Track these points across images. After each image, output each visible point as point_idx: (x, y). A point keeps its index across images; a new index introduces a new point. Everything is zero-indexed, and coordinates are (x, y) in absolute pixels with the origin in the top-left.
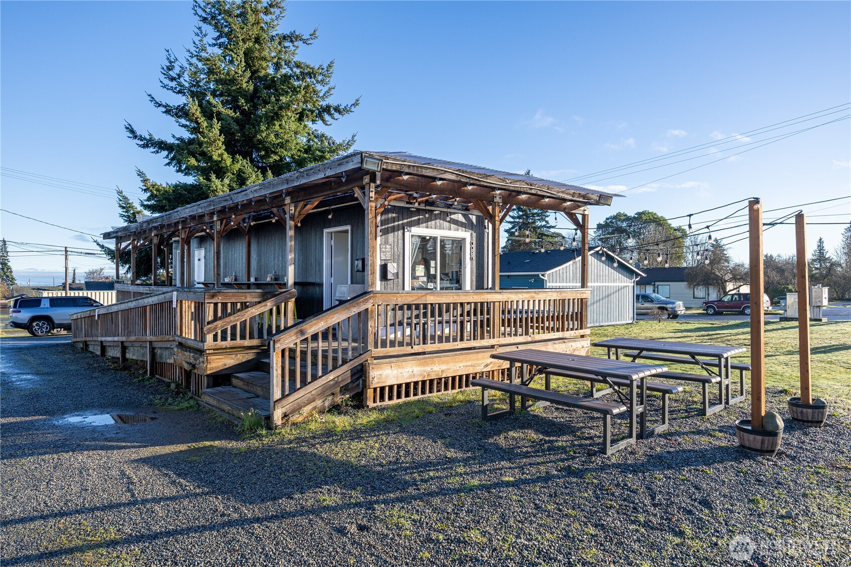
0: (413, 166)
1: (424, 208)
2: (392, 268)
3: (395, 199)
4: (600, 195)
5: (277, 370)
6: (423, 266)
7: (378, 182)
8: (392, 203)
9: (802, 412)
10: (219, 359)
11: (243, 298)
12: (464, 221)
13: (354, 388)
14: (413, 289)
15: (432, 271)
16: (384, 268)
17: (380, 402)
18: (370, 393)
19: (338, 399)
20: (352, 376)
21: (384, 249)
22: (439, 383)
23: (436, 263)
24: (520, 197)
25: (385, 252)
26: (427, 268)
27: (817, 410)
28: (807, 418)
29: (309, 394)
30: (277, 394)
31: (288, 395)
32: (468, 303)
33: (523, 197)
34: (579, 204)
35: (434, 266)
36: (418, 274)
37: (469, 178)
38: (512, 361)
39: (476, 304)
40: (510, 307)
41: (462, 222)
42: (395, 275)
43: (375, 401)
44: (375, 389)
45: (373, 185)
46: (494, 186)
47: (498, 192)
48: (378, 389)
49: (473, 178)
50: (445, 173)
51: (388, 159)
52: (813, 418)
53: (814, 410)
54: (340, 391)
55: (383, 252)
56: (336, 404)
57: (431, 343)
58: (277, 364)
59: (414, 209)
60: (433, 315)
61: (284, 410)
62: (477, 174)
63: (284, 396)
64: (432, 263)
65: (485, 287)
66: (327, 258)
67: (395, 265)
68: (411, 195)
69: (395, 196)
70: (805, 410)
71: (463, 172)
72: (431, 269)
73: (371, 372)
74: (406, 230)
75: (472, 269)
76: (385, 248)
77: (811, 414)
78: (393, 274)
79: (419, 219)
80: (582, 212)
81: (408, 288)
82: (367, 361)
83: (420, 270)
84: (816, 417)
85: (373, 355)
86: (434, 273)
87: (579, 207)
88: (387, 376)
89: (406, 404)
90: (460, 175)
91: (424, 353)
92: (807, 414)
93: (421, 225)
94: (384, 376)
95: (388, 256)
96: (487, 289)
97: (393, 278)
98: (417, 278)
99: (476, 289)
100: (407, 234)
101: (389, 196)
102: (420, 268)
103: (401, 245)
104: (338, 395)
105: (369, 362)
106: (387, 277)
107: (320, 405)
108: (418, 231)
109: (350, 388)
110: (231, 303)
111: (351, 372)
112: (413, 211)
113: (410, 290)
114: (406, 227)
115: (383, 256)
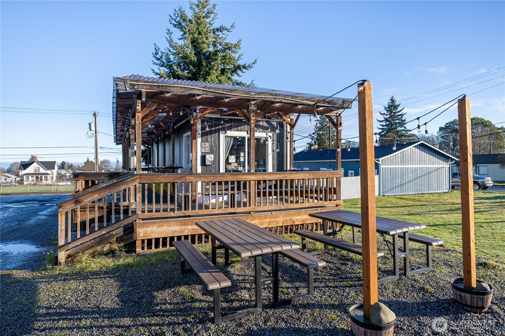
2: (210, 158)
4: (343, 100)
5: (61, 226)
6: (235, 156)
7: (144, 99)
9: (460, 295)
11: (99, 177)
12: (267, 125)
13: (127, 240)
14: (226, 171)
15: (242, 159)
16: (203, 158)
18: (138, 243)
19: (115, 246)
20: (124, 231)
21: (204, 146)
23: (245, 154)
25: (205, 147)
26: (238, 158)
27: (476, 296)
28: (466, 302)
29: (89, 243)
30: (61, 242)
31: (69, 243)
33: (277, 105)
34: (332, 109)
35: (243, 156)
36: (230, 161)
37: (214, 92)
39: (276, 181)
41: (266, 127)
42: (213, 162)
43: (143, 248)
44: (143, 241)
45: (139, 101)
47: (253, 102)
48: (146, 241)
49: (218, 93)
50: (192, 90)
52: (471, 303)
53: (473, 296)
54: (117, 241)
55: (203, 147)
56: (113, 249)
58: (61, 222)
61: (68, 252)
63: (67, 244)
64: (242, 154)
65: (285, 169)
66: (185, 152)
67: (212, 156)
70: (463, 294)
72: (241, 158)
73: (137, 229)
74: (221, 133)
75: (273, 157)
76: (205, 145)
77: (469, 299)
78: (211, 161)
79: (231, 126)
80: (335, 115)
81: (222, 170)
82: (136, 221)
83: (232, 159)
84: (476, 303)
85: (139, 218)
86: (243, 161)
87: (332, 111)
88: (151, 232)
90: (206, 91)
91: (189, 216)
92: (465, 298)
93: (233, 129)
94: (149, 232)
95: (207, 150)
96: (286, 171)
97: (210, 164)
98: (230, 164)
99: (277, 171)
100: (222, 136)
102: (232, 158)
103: (217, 143)
104: (114, 243)
105: (137, 222)
106: (206, 164)
107: (100, 249)
108: (230, 133)
109: (124, 239)
110: (91, 180)
111: (123, 228)
112: (226, 120)
113: (224, 172)
114: (220, 131)
115: (203, 150)
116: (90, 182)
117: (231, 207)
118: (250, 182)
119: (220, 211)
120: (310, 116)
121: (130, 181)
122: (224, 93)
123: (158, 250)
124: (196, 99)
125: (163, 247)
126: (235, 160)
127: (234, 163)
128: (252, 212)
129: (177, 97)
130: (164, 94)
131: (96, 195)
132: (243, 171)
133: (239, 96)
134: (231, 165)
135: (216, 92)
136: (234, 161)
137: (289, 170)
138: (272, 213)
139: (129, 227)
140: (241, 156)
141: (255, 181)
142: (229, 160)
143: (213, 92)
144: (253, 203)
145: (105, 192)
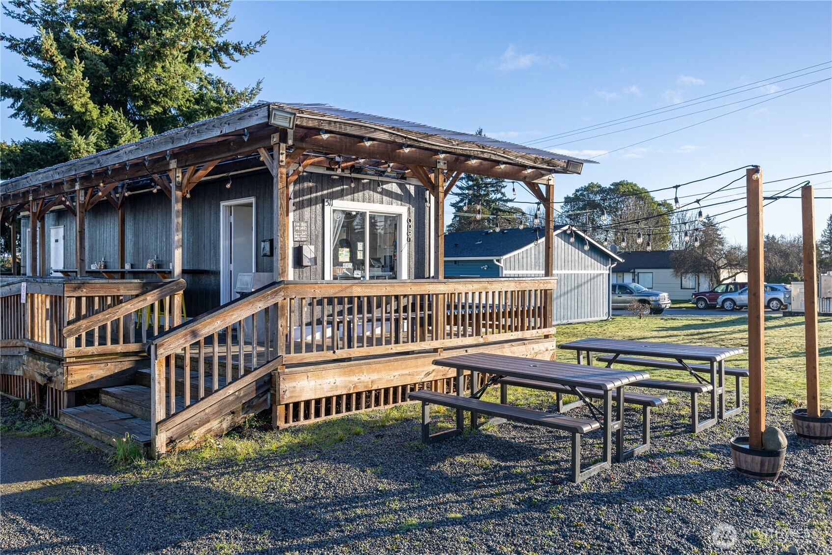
0: (335, 122)
1: (349, 175)
2: (309, 252)
3: (311, 164)
4: (568, 161)
5: (159, 383)
6: (348, 250)
7: (290, 142)
8: (309, 169)
9: (808, 427)
10: (84, 369)
11: (115, 290)
12: (399, 191)
13: (259, 405)
14: (335, 278)
15: (360, 256)
16: (298, 252)
17: (293, 421)
18: (281, 410)
19: (239, 418)
20: (257, 389)
21: (298, 228)
22: (368, 397)
23: (364, 246)
24: (469, 162)
25: (300, 231)
26: (353, 252)
27: (826, 424)
28: (815, 434)
30: (160, 413)
31: (174, 415)
32: (405, 296)
33: (474, 162)
34: (543, 172)
35: (361, 249)
36: (341, 259)
38: (460, 368)
39: (414, 296)
40: (457, 301)
41: (397, 194)
42: (313, 260)
43: (286, 421)
44: (287, 406)
45: (283, 146)
46: (437, 148)
47: (442, 156)
48: (291, 405)
50: (375, 132)
51: (303, 113)
52: (821, 433)
53: (823, 424)
54: (243, 409)
55: (297, 231)
56: (237, 425)
57: (358, 347)
58: (159, 375)
59: (337, 177)
60: (360, 311)
61: (169, 434)
62: (416, 133)
63: (169, 416)
64: (360, 246)
65: (427, 275)
66: (225, 239)
67: (312, 247)
68: (332, 159)
69: (312, 161)
70: (812, 424)
71: (398, 130)
72: (358, 252)
73: (281, 384)
74: (326, 204)
75: (409, 253)
76: (300, 226)
77: (819, 429)
78: (310, 259)
79: (343, 190)
80: (545, 182)
81: (328, 277)
82: (277, 369)
83: (344, 255)
84: (825, 432)
85: (284, 362)
86: (362, 258)
87: (543, 175)
88: (302, 389)
89: (327, 424)
90: (394, 134)
92: (814, 429)
93: (345, 198)
94: (298, 389)
95: (304, 237)
96: (429, 278)
97: (309, 264)
98: (341, 264)
99: (415, 278)
100: (327, 209)
101: (305, 160)
102: (344, 252)
103: (319, 223)
104: (239, 413)
105: (279, 371)
106: (304, 264)
107: (217, 426)
108: (341, 204)
109: (255, 405)
110: (99, 297)
111: (256, 384)
112: (335, 179)
113: (332, 279)
114: (326, 200)
115: (297, 236)
116: (97, 299)
118: (437, 295)
119: (398, 348)
120: (513, 182)
126: (349, 256)
127: (346, 262)
128: (439, 350)
129: (338, 140)
130: (320, 135)
131: (218, 322)
132: (362, 279)
134: (342, 266)
136: (348, 260)
137: (433, 277)
138: (466, 351)
139: (265, 382)
140: (359, 249)
141: (444, 294)
142: (340, 257)
144: (441, 334)
145: (232, 315)
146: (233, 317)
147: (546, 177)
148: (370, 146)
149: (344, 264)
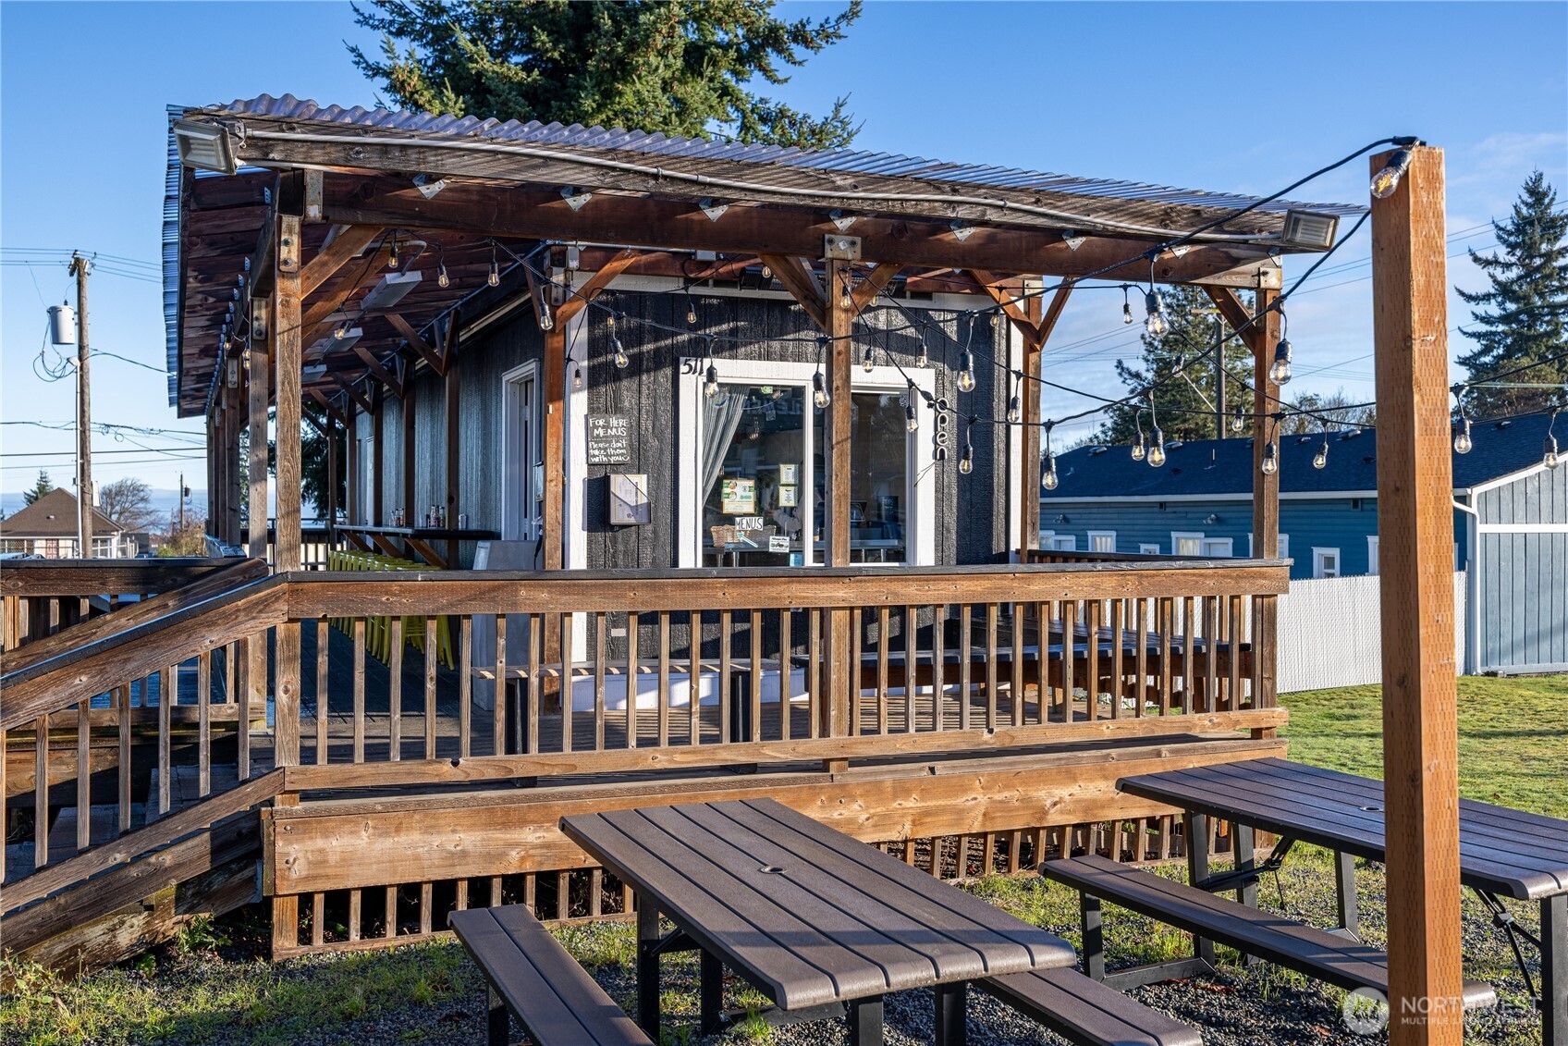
2: (630, 490)
4: (1290, 212)
6: (751, 483)
7: (314, 211)
8: (619, 284)
10: (21, 762)
11: (95, 583)
12: (909, 330)
13: (229, 893)
14: (710, 559)
15: (786, 498)
16: (599, 493)
18: (284, 913)
19: (169, 923)
20: (216, 852)
21: (601, 432)
23: (800, 474)
25: (607, 439)
26: (766, 490)
29: (48, 907)
33: (963, 235)
34: (1235, 252)
35: (792, 481)
36: (729, 507)
37: (656, 177)
40: (1056, 622)
41: (903, 337)
42: (643, 511)
43: (305, 936)
44: (306, 900)
47: (843, 224)
48: (319, 902)
49: (673, 179)
54: (178, 900)
55: (598, 439)
56: (160, 939)
59: (715, 301)
64: (787, 473)
65: (998, 547)
67: (642, 481)
68: (687, 256)
69: (628, 263)
71: (629, 157)
73: (280, 844)
74: (683, 368)
75: (940, 491)
76: (606, 427)
78: (636, 508)
79: (734, 332)
80: (1248, 281)
81: (690, 557)
82: (271, 803)
83: (739, 496)
85: (288, 787)
86: (792, 504)
88: (346, 860)
90: (613, 168)
91: (530, 782)
93: (742, 350)
94: (333, 859)
95: (619, 452)
96: (1005, 558)
97: (632, 520)
98: (730, 519)
100: (690, 384)
102: (739, 490)
103: (665, 418)
104: (167, 910)
105: (278, 807)
106: (614, 521)
107: (100, 940)
108: (734, 370)
109: (216, 892)
110: (60, 598)
111: (213, 838)
112: (711, 305)
113: (700, 564)
114: (682, 359)
115: (596, 452)
116: (54, 604)
117: (734, 738)
118: (824, 613)
119: (678, 758)
120: (1125, 287)
121: (248, 609)
122: (702, 178)
123: (378, 944)
124: (568, 209)
125: (400, 932)
126: (752, 500)
127: (745, 515)
128: (833, 765)
129: (475, 197)
130: (413, 186)
131: (84, 678)
132: (793, 559)
133: (774, 193)
134: (733, 523)
135: (665, 177)
136: (750, 508)
137: (1018, 552)
138: (932, 770)
139: (240, 834)
140: (784, 480)
141: (852, 609)
142: (726, 501)
143: (646, 174)
144: (839, 719)
145: (126, 661)
146: (130, 666)
147: (1252, 267)
148: (584, 208)
149: (738, 519)
